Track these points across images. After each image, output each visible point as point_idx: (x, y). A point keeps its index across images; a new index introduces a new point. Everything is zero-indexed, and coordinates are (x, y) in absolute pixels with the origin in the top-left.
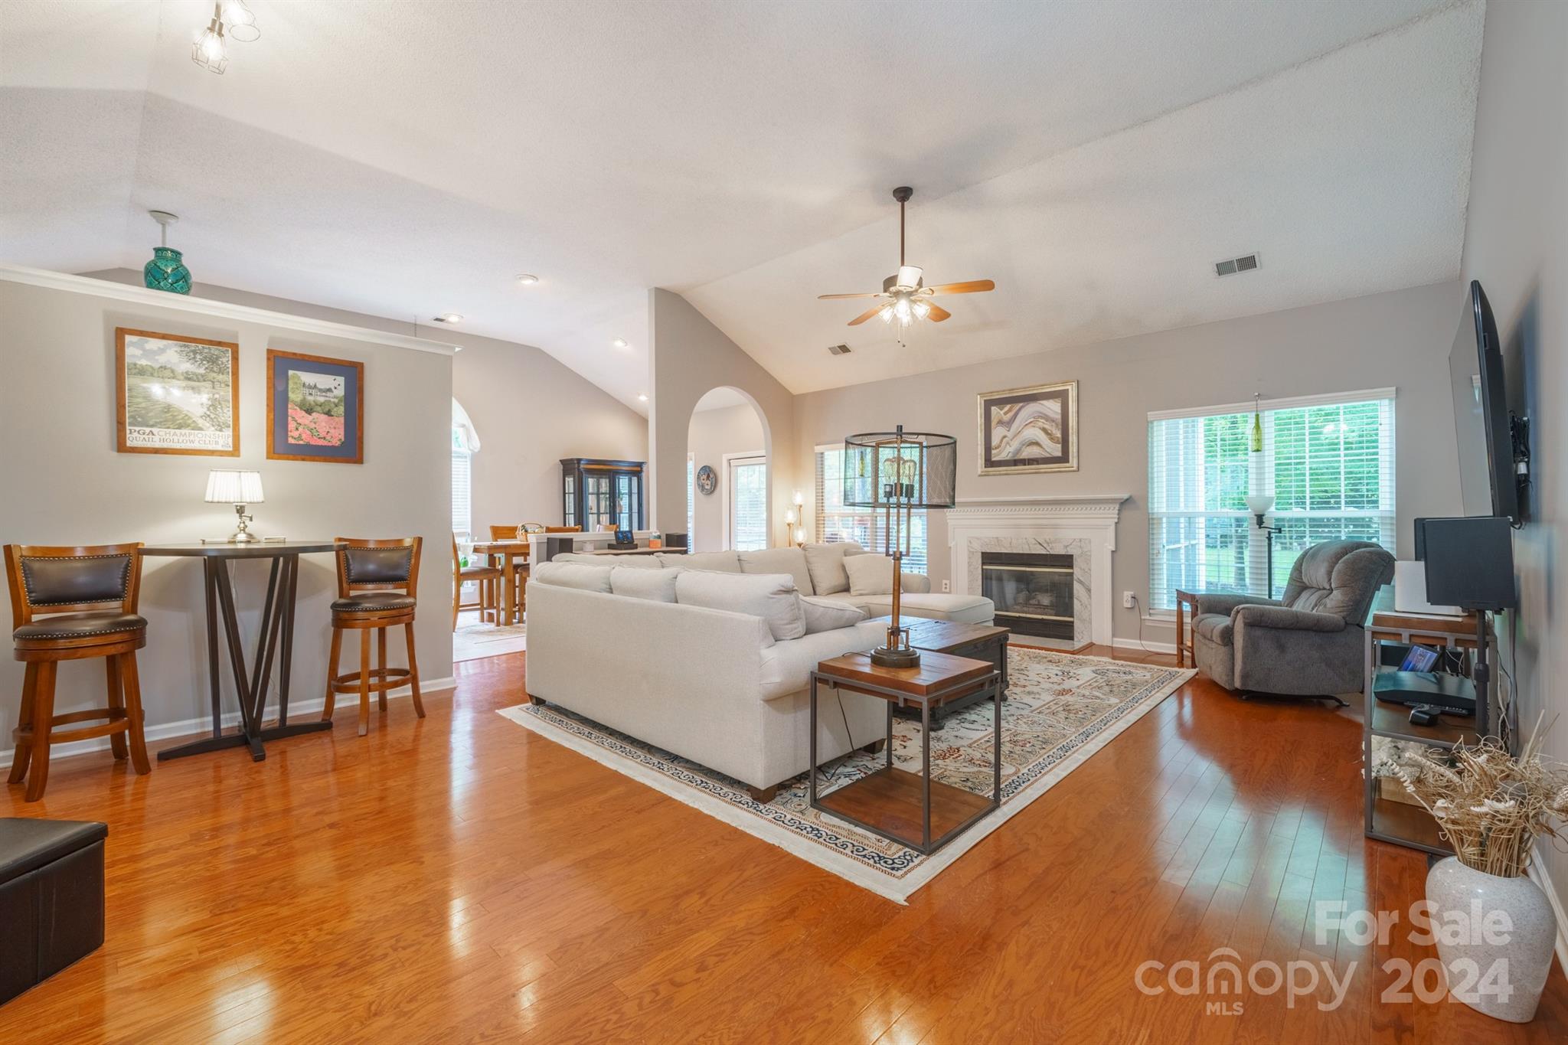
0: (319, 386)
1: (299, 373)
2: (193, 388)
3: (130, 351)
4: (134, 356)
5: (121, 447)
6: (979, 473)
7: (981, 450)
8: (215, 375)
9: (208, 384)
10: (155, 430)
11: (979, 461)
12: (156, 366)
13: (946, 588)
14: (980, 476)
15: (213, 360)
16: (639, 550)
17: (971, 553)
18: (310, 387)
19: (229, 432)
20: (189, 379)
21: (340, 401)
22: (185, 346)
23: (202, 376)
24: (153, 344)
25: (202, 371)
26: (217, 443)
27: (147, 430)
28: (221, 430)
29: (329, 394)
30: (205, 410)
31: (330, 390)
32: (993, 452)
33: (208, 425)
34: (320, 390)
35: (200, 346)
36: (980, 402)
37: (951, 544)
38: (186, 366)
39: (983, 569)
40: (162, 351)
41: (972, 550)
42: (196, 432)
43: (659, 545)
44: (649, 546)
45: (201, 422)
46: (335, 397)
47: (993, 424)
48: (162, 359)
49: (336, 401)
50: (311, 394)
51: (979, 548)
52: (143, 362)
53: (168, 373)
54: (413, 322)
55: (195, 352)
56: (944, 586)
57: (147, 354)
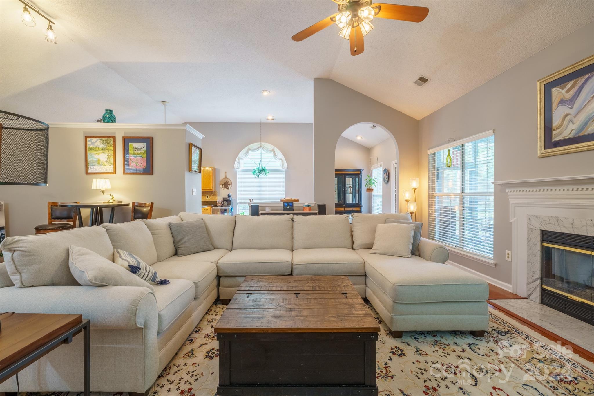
0: (138, 147)
1: (132, 144)
2: (104, 153)
3: (89, 143)
4: (89, 144)
5: (87, 173)
6: (539, 154)
7: (540, 133)
8: (109, 147)
9: (107, 151)
10: (94, 167)
11: (539, 143)
12: (94, 147)
13: (508, 257)
14: (540, 157)
15: (108, 143)
16: (295, 212)
17: (530, 230)
18: (136, 148)
19: (112, 166)
20: (102, 150)
21: (145, 152)
22: (102, 139)
23: (106, 148)
24: (94, 140)
25: (106, 147)
26: (110, 170)
27: (93, 167)
28: (111, 166)
29: (141, 150)
30: (107, 159)
31: (141, 148)
32: (554, 133)
33: (107, 164)
34: (139, 149)
35: (105, 139)
36: (539, 88)
37: (512, 220)
38: (102, 146)
39: (542, 246)
40: (96, 142)
41: (532, 227)
42: (104, 167)
43: (308, 210)
44: (303, 210)
45: (106, 164)
46: (143, 151)
47: (554, 105)
48: (96, 144)
49: (144, 152)
50: (136, 151)
51: (539, 226)
52: (91, 146)
53: (97, 149)
54: (259, 122)
55: (104, 141)
56: (507, 256)
57: (93, 143)
